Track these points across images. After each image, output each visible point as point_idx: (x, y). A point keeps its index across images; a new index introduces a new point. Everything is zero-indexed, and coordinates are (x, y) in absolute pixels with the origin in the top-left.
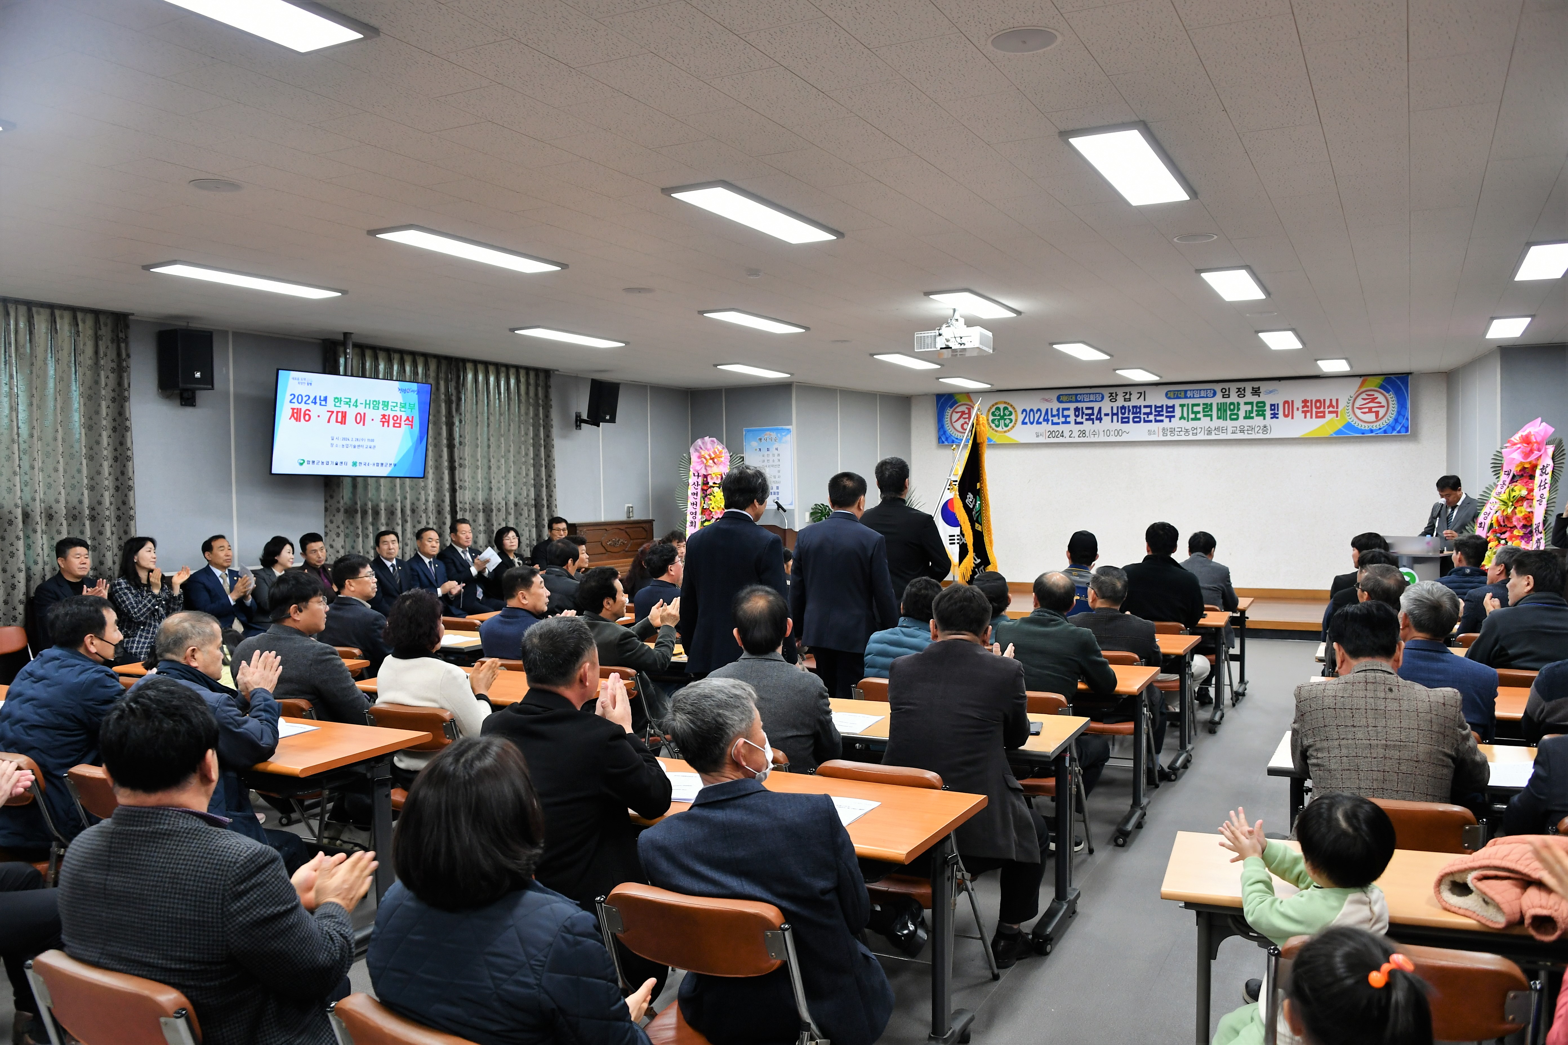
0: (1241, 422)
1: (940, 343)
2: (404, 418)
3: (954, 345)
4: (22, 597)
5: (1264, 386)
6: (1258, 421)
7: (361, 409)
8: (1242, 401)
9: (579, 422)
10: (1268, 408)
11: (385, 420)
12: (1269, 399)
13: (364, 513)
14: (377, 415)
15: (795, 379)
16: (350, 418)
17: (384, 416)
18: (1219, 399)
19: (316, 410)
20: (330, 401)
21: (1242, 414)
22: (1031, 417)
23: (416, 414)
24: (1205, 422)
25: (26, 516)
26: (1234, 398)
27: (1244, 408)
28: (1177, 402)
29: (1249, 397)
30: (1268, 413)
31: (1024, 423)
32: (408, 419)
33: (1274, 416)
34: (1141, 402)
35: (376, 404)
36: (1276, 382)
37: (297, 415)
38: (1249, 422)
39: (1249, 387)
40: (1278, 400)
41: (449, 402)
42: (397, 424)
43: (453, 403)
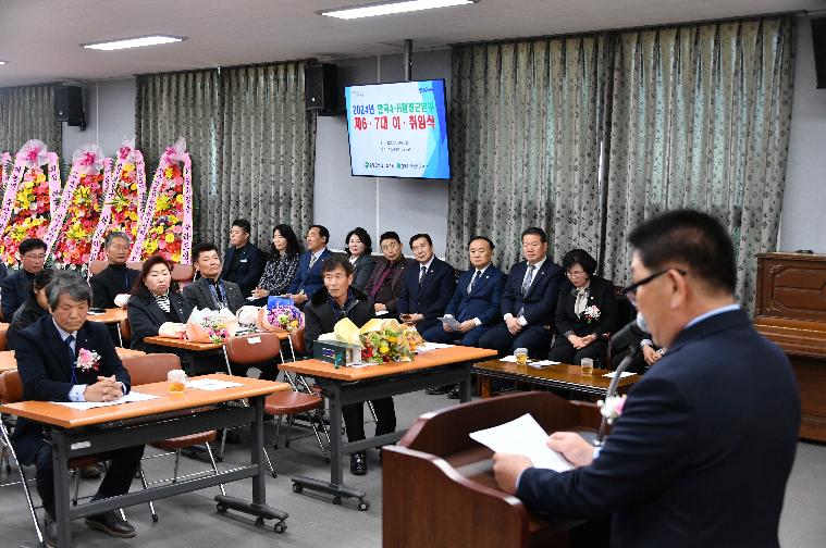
2: (426, 119)
7: (396, 113)
11: (413, 122)
14: (405, 118)
16: (390, 123)
17: (412, 118)
23: (435, 114)
32: (429, 119)
35: (403, 107)
42: (422, 125)
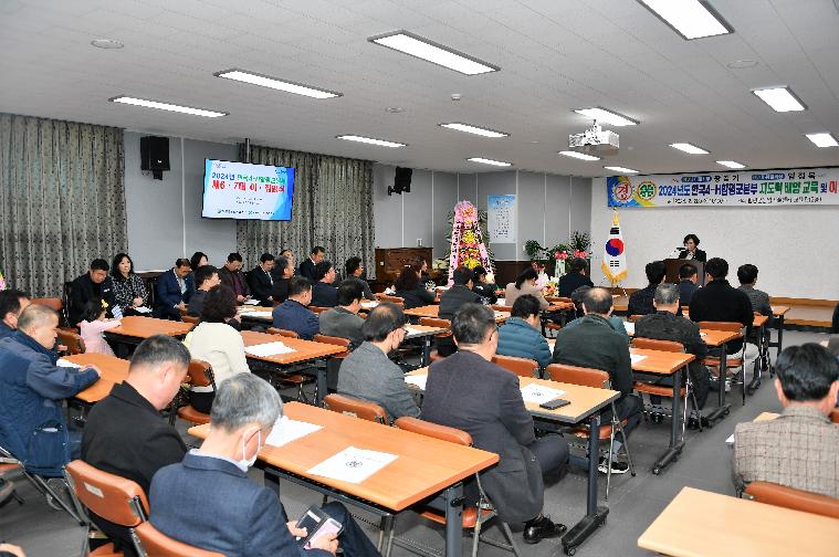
0: (801, 194)
1: (584, 141)
2: (279, 187)
3: (593, 143)
4: (62, 282)
5: (817, 172)
6: (812, 194)
7: (254, 182)
8: (802, 181)
9: (390, 191)
10: (819, 186)
11: (268, 188)
12: (821, 181)
13: (259, 240)
14: (263, 185)
15: (514, 167)
16: (247, 187)
18: (787, 180)
19: (227, 181)
20: (236, 177)
21: (802, 189)
22: (667, 191)
24: (777, 194)
25: (65, 238)
26: (797, 180)
27: (802, 186)
28: (759, 182)
29: (807, 179)
30: (820, 189)
31: (660, 194)
32: (282, 187)
33: (824, 191)
34: (736, 182)
35: (262, 179)
36: (827, 170)
37: (216, 185)
38: (806, 195)
39: (807, 172)
40: (827, 181)
41: (311, 179)
42: (273, 190)
43: (312, 180)
